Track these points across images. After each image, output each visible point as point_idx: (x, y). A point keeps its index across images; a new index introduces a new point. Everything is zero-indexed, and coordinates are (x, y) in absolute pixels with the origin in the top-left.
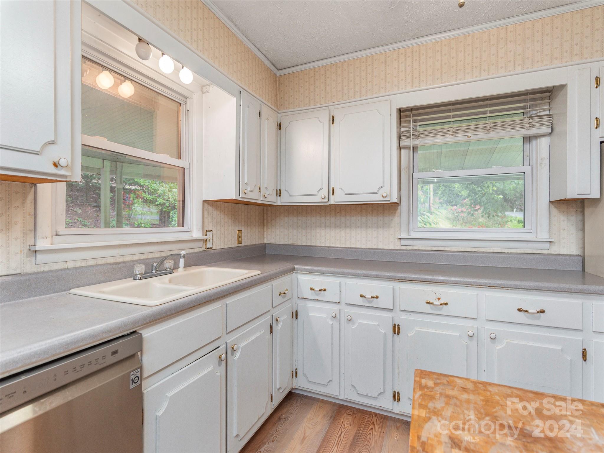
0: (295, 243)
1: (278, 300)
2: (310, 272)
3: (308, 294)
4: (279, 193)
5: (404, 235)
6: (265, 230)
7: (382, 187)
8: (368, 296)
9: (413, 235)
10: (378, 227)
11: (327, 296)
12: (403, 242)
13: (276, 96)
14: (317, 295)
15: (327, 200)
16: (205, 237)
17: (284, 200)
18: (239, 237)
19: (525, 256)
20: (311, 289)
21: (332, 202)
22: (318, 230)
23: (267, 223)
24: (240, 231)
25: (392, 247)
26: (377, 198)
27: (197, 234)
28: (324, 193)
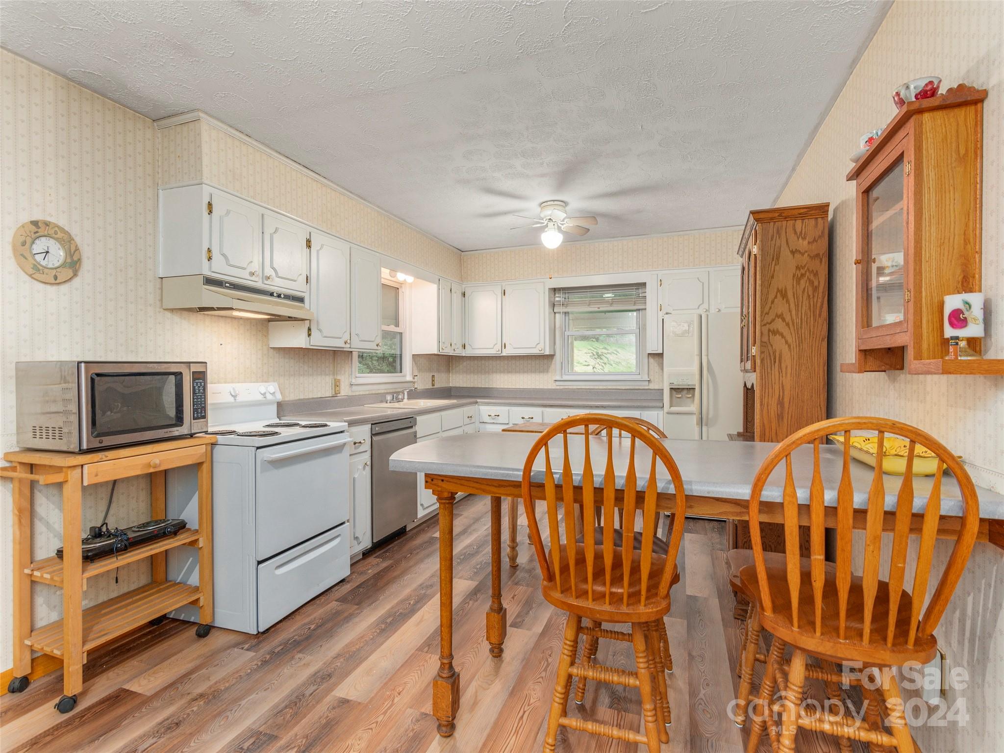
0: (476, 386)
1: (467, 421)
2: (488, 404)
3: (487, 419)
4: (464, 347)
5: (558, 378)
6: (451, 375)
7: (539, 344)
8: (526, 417)
9: (565, 378)
10: (540, 372)
11: (500, 420)
12: (558, 383)
13: (461, 272)
14: (493, 419)
15: (500, 352)
16: (413, 380)
17: (468, 352)
18: (433, 381)
19: (634, 391)
20: (489, 416)
21: (504, 354)
22: (494, 375)
23: (452, 370)
24: (433, 376)
25: (550, 387)
26: (535, 351)
27: (409, 378)
28: (499, 347)
